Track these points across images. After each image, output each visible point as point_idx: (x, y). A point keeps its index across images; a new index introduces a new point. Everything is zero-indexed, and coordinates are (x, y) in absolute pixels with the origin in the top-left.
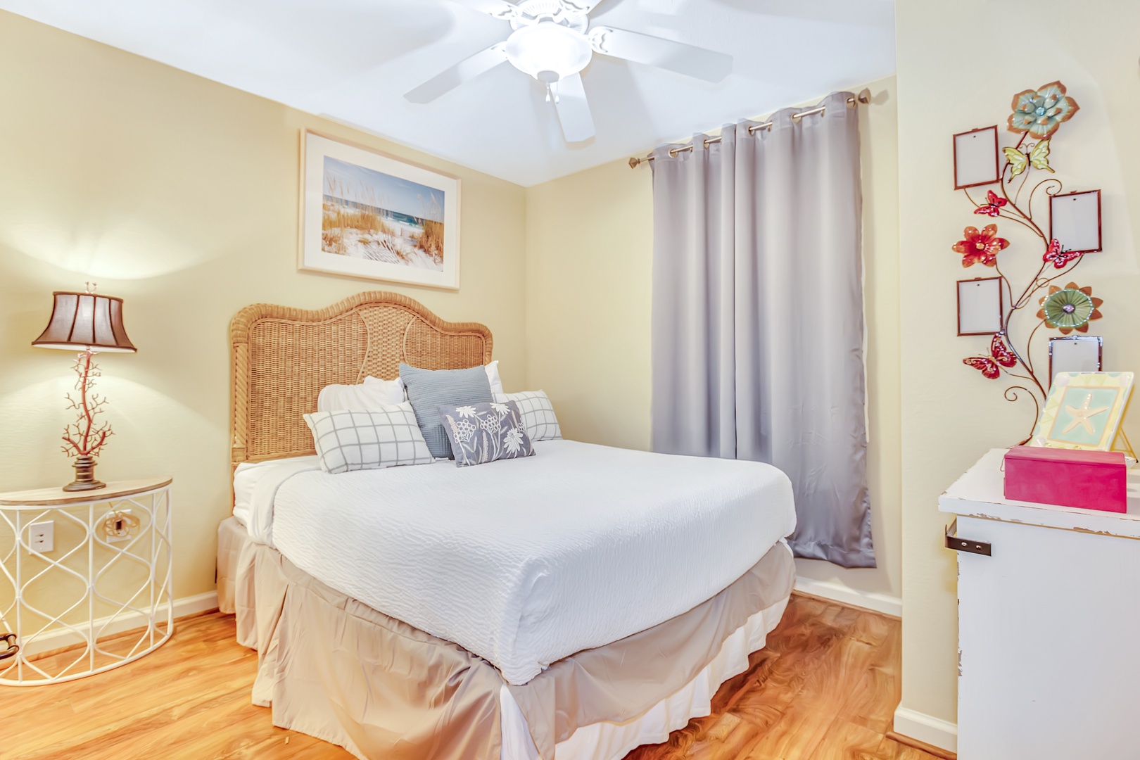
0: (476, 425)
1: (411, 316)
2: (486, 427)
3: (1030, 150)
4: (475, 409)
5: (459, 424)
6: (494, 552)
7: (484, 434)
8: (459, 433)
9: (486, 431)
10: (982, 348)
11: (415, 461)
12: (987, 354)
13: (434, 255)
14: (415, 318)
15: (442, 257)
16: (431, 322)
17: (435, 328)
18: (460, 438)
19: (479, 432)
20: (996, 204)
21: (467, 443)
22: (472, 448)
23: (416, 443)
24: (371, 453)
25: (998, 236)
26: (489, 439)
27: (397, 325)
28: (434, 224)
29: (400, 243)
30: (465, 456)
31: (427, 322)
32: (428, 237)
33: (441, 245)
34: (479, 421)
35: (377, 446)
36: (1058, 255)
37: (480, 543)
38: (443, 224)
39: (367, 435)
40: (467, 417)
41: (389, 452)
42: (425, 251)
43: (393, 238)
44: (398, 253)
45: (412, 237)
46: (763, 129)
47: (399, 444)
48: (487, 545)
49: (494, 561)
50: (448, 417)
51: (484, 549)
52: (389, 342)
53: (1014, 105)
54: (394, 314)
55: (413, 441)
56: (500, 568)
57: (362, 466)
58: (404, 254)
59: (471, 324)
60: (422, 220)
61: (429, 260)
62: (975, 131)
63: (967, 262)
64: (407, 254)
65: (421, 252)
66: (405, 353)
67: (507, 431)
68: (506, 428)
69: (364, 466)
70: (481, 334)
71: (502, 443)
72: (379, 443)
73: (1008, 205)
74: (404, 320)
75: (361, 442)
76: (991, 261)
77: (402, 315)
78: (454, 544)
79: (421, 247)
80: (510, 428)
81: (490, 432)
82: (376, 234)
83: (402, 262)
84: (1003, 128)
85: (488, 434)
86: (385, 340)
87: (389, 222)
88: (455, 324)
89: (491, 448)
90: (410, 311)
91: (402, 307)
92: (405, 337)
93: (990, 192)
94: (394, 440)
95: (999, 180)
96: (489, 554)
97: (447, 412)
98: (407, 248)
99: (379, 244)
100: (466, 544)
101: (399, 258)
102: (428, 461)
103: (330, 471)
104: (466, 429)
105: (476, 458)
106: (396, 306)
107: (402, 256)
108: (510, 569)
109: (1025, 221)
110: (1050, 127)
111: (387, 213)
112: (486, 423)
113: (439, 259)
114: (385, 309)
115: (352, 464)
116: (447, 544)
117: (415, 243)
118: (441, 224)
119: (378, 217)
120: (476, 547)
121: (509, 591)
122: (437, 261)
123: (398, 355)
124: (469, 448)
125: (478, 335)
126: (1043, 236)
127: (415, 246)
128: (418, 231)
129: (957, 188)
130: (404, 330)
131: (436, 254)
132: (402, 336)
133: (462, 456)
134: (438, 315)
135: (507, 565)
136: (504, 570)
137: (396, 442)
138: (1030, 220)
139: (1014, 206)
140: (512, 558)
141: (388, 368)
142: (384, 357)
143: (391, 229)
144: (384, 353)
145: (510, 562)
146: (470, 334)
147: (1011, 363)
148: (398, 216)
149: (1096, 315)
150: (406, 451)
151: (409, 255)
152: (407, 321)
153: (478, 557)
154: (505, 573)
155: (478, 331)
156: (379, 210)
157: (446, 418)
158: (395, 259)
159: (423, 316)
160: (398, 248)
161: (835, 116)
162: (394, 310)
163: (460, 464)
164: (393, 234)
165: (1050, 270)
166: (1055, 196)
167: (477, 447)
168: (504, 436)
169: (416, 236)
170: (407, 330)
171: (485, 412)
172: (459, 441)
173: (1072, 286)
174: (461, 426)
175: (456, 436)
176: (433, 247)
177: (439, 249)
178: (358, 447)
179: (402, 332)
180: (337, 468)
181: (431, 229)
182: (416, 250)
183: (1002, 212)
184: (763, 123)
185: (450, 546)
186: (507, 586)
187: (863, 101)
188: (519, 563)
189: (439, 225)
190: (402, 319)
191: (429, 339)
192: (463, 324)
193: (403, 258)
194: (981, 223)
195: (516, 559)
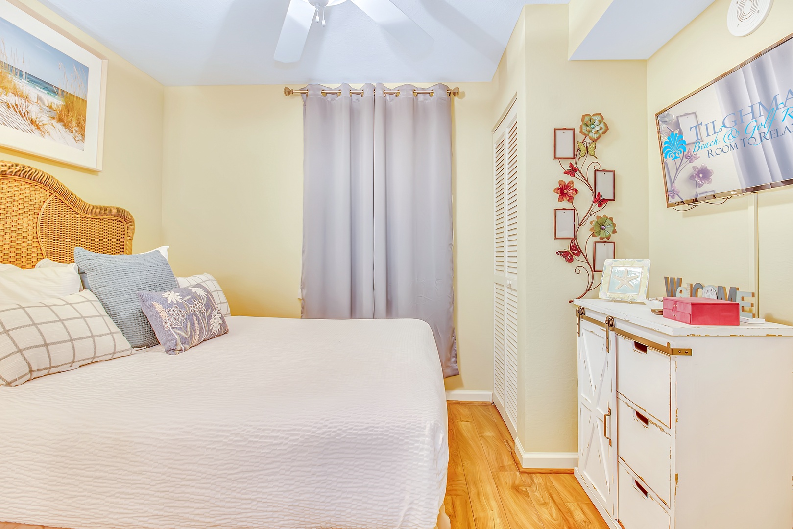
0: (186, 310)
1: (48, 194)
2: (195, 311)
3: (588, 145)
4: (179, 294)
5: (169, 311)
6: (391, 427)
7: (195, 318)
8: (170, 320)
9: (195, 315)
10: (565, 246)
11: (113, 356)
12: (568, 249)
13: (74, 131)
14: (52, 197)
15: (83, 135)
16: (71, 203)
17: (75, 209)
18: (171, 325)
19: (191, 316)
20: (573, 171)
21: (180, 329)
22: (186, 332)
23: (114, 335)
24: (62, 354)
25: (574, 187)
26: (199, 322)
27: (30, 203)
28: (75, 99)
29: (34, 111)
30: (179, 342)
31: (66, 202)
32: (68, 111)
33: (82, 122)
34: (188, 306)
35: (70, 343)
36: (600, 201)
37: (368, 423)
38: (86, 102)
39: (54, 332)
40: (175, 302)
41: (84, 349)
42: (64, 125)
43: (27, 104)
44: (32, 122)
45: (51, 107)
46: (391, 94)
47: (96, 338)
48: (378, 423)
49: (396, 436)
50: (156, 304)
51: (377, 427)
52: (19, 222)
53: (583, 120)
54: (27, 190)
55: (112, 333)
56: (405, 440)
57: (51, 371)
58: (40, 124)
59: (114, 208)
60: (63, 91)
61: (69, 136)
62: (564, 129)
63: (561, 199)
64: (43, 125)
65: (59, 126)
66: (39, 234)
67: (211, 313)
68: (209, 310)
69: (52, 370)
70: (124, 218)
71: (209, 325)
72: (72, 340)
73: (578, 173)
74: (39, 197)
75: (48, 342)
76: (571, 199)
77: (36, 192)
78: (334, 432)
79: (60, 120)
80: (212, 310)
81: (199, 315)
82: (6, 95)
83: (37, 132)
84: (577, 131)
85: (197, 318)
86: (14, 218)
87: (24, 86)
88: (97, 207)
89: (201, 330)
90: (46, 188)
91: (37, 183)
92: (40, 217)
93: (571, 163)
94: (90, 335)
95: (574, 158)
96: (387, 431)
97: (152, 298)
98: (44, 119)
99: (9, 107)
100: (351, 429)
101: (34, 128)
102: (128, 353)
103: (9, 384)
104: (178, 315)
105: (188, 343)
106: (30, 181)
107: (37, 125)
108: (417, 439)
109: (585, 181)
110: (597, 135)
111: (21, 74)
112: (194, 307)
113: (79, 137)
114: (16, 184)
115: (38, 370)
116: (324, 433)
117: (53, 115)
118: (84, 101)
119: (10, 76)
120: (366, 429)
121: (425, 459)
122: (77, 139)
123: (30, 237)
124: (183, 334)
125: (120, 219)
126: (592, 190)
127: (54, 118)
128: (57, 102)
129: (555, 158)
130: (39, 209)
131: (76, 131)
132: (35, 216)
133: (176, 342)
134: (79, 196)
135: (412, 436)
136: (411, 442)
137: (93, 337)
138: (587, 181)
139: (580, 172)
140: (414, 429)
141: (17, 252)
142: (13, 239)
143: (24, 93)
144: (13, 234)
145: (414, 433)
146: (112, 217)
147: (578, 255)
148: (34, 80)
149: (614, 231)
150: (105, 345)
151: (46, 127)
152: (42, 200)
153: (374, 437)
154: (413, 444)
155: (121, 216)
156: (11, 68)
157: (152, 305)
158: (29, 128)
159: (61, 195)
160: (33, 115)
161: (441, 99)
162: (28, 186)
163: (171, 350)
164: (27, 99)
165: (596, 208)
166: (598, 171)
167: (191, 332)
168: (209, 317)
169: (55, 106)
170: (43, 209)
171: (190, 297)
172: (170, 327)
173: (605, 216)
174: (172, 312)
175: (166, 323)
176: (74, 123)
177: (81, 127)
178: (44, 348)
179: (36, 211)
180: (19, 378)
181: (73, 103)
182: (54, 122)
183: (576, 175)
184: (391, 90)
185: (330, 435)
186: (422, 455)
187: (454, 94)
188: (423, 431)
189: (81, 101)
190: (37, 196)
191: (68, 221)
192: (105, 208)
193: (38, 129)
194: (567, 179)
195: (417, 428)
